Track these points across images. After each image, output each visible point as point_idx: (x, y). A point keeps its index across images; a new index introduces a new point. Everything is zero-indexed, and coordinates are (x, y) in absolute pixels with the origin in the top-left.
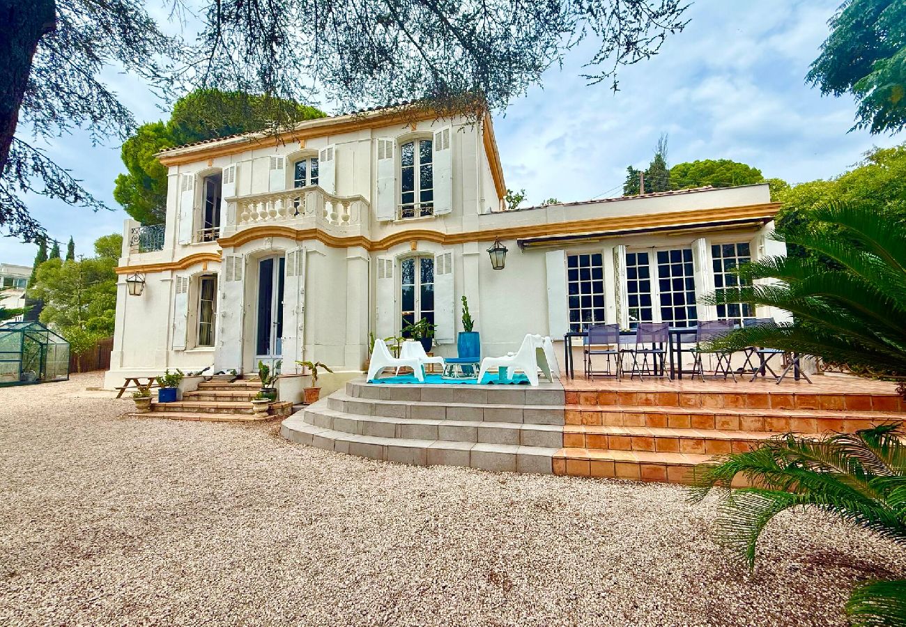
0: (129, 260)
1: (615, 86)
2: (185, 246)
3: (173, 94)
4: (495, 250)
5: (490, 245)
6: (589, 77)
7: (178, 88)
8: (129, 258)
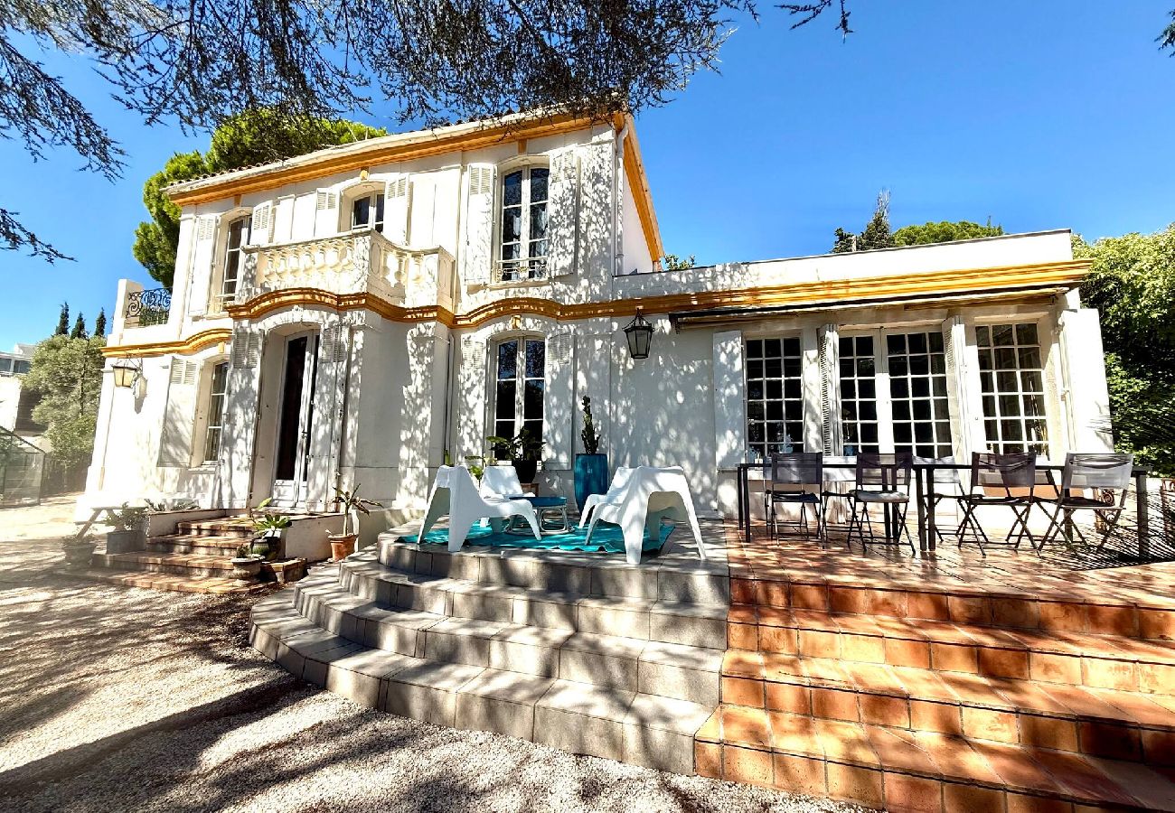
0: (122, 336)
1: (844, 23)
2: (196, 319)
3: (134, 76)
4: (634, 328)
5: (628, 321)
6: (797, 8)
7: (142, 68)
8: (121, 333)
